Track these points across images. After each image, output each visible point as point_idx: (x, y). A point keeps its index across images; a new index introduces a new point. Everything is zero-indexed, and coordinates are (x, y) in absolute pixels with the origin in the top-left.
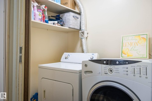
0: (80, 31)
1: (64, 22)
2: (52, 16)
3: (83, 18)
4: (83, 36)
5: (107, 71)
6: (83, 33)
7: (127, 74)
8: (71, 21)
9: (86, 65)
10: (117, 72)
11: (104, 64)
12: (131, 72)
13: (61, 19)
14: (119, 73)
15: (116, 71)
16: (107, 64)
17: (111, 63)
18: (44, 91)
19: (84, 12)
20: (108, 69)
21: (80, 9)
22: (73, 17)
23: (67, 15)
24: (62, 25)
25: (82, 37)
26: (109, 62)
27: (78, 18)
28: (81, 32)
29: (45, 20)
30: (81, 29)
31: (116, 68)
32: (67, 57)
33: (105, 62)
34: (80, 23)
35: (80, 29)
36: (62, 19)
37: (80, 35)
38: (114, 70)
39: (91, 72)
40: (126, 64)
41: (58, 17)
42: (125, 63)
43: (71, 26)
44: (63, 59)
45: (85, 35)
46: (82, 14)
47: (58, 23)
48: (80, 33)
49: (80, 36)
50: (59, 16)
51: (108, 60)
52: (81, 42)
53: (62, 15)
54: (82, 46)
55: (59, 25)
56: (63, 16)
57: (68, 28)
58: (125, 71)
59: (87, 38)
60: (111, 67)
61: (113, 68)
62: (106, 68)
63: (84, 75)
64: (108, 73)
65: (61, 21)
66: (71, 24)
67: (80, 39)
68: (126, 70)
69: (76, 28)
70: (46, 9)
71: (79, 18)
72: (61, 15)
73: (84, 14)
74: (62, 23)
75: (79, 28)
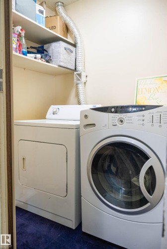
0: (75, 73)
1: (50, 56)
2: (32, 47)
3: (79, 52)
4: (79, 80)
5: (116, 121)
6: (80, 75)
7: (143, 124)
8: (61, 55)
9: (86, 116)
10: (129, 123)
11: (112, 112)
12: (149, 121)
13: (45, 53)
14: (132, 123)
15: (128, 121)
16: (116, 112)
17: (121, 111)
18: (23, 158)
19: (81, 43)
20: (117, 119)
21: (75, 38)
22: (65, 49)
23: (55, 47)
24: (48, 62)
25: (78, 82)
26: (119, 109)
27: (72, 52)
28: (77, 74)
29: (23, 51)
30: (77, 70)
31: (128, 117)
32: (56, 111)
33: (113, 110)
34: (76, 59)
35: (75, 69)
36: (47, 51)
37: (75, 78)
38: (125, 119)
39: (94, 125)
40: (142, 110)
41: (40, 49)
42: (140, 109)
43: (62, 64)
44: (49, 114)
45: (83, 79)
46: (79, 45)
47: (42, 57)
48: (75, 76)
49: (75, 80)
50: (43, 47)
51: (117, 107)
52: (77, 89)
53: (47, 45)
54: (77, 95)
55: (44, 60)
56: (49, 48)
57: (57, 66)
58: (140, 120)
59: (85, 83)
60: (122, 116)
61: (124, 117)
62: (115, 117)
63: (83, 130)
64: (118, 124)
65: (46, 55)
66: (61, 60)
67: (75, 84)
68: (142, 118)
69: (69, 67)
70: (23, 34)
71: (74, 52)
72: (45, 47)
73: (81, 46)
74: (47, 58)
75: (73, 68)
